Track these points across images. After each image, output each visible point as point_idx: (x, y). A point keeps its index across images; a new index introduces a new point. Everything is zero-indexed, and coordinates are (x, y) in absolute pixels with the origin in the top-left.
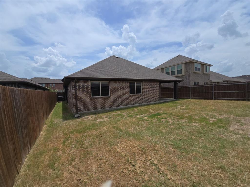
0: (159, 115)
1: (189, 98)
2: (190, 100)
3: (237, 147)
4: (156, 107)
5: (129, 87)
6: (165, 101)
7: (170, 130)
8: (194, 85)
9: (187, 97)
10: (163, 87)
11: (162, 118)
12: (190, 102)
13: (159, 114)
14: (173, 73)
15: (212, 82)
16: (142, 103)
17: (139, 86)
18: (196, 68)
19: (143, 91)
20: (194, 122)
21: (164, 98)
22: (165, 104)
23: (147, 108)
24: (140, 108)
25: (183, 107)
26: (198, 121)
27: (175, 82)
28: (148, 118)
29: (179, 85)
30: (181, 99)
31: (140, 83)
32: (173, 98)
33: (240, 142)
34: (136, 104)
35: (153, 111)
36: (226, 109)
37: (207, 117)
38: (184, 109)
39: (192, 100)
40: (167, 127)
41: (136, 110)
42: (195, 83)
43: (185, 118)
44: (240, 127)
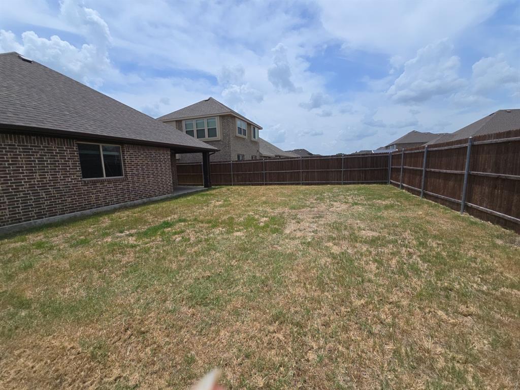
0: (168, 227)
1: (231, 185)
2: (232, 188)
3: (296, 262)
4: (163, 208)
5: (77, 159)
6: (186, 192)
7: (188, 260)
8: (237, 160)
9: (227, 181)
10: (182, 162)
11: (175, 233)
12: (231, 191)
13: (168, 224)
14: (201, 134)
15: (262, 156)
16: (126, 200)
17: (115, 155)
18: (240, 129)
19: (126, 169)
20: (236, 229)
21: (185, 187)
22: (185, 199)
23: (140, 212)
24: (119, 213)
25: (220, 203)
26: (242, 227)
27: (205, 152)
28: (136, 241)
29: (213, 158)
30: (217, 187)
31: (116, 147)
32: (203, 185)
33: (299, 252)
34: (107, 204)
35: (156, 217)
36: (279, 198)
37: (256, 217)
38: (221, 206)
39: (234, 188)
40: (182, 253)
41: (106, 221)
42: (238, 157)
43: (221, 224)
44: (297, 226)
